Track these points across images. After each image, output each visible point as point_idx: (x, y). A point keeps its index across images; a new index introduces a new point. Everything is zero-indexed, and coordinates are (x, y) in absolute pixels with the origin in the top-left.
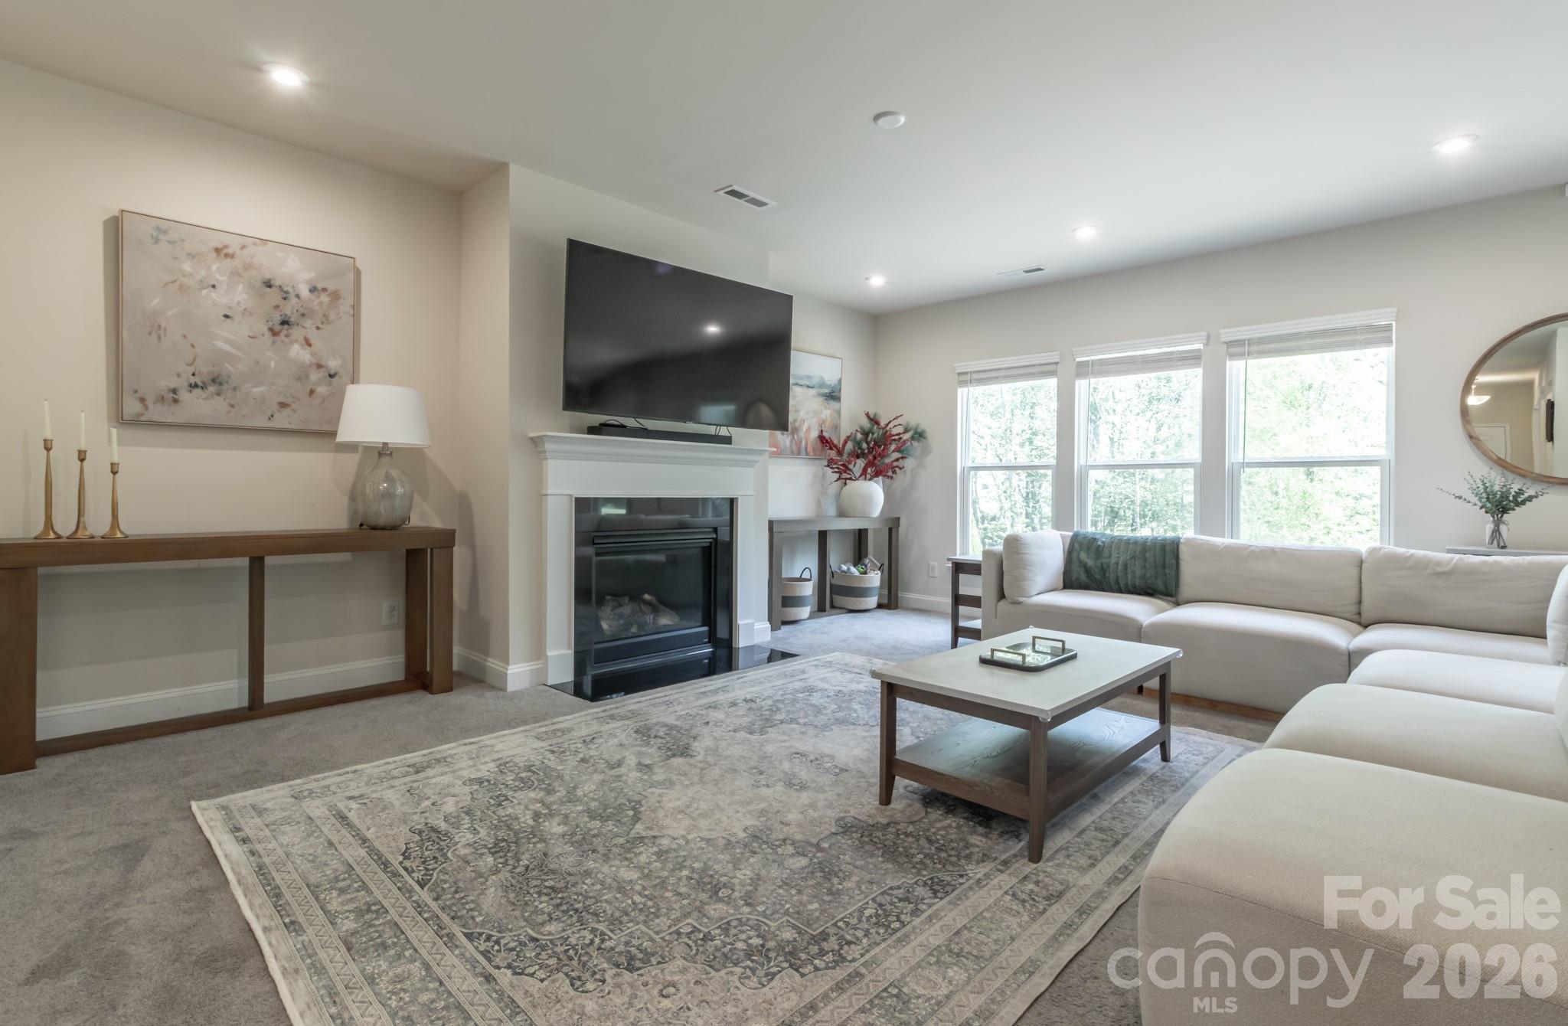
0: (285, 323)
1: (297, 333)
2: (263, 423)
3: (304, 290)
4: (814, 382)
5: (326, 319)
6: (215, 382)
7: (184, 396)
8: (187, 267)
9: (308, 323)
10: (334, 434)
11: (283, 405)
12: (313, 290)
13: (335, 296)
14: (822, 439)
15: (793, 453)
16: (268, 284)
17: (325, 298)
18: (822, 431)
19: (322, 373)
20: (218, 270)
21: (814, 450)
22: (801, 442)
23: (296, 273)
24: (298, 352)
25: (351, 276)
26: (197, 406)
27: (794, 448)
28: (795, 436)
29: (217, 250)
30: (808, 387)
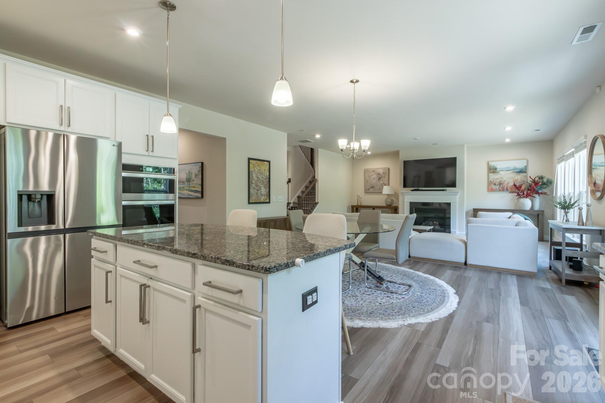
0: (380, 178)
1: (381, 179)
2: (377, 192)
3: (382, 174)
4: (511, 169)
5: (385, 177)
6: (372, 187)
7: (370, 189)
8: (370, 174)
9: (383, 178)
10: (382, 193)
11: (380, 189)
12: (383, 173)
13: (386, 173)
14: (515, 185)
15: (500, 190)
16: (378, 174)
17: (384, 174)
18: (514, 183)
19: (384, 184)
20: (373, 173)
21: (511, 189)
22: (504, 187)
23: (381, 171)
24: (381, 182)
25: (388, 170)
26: (371, 190)
27: (501, 189)
28: (501, 186)
29: (373, 171)
30: (508, 170)
